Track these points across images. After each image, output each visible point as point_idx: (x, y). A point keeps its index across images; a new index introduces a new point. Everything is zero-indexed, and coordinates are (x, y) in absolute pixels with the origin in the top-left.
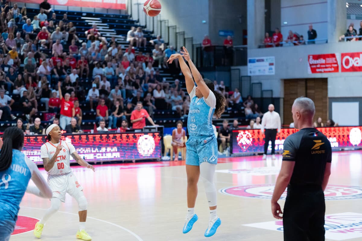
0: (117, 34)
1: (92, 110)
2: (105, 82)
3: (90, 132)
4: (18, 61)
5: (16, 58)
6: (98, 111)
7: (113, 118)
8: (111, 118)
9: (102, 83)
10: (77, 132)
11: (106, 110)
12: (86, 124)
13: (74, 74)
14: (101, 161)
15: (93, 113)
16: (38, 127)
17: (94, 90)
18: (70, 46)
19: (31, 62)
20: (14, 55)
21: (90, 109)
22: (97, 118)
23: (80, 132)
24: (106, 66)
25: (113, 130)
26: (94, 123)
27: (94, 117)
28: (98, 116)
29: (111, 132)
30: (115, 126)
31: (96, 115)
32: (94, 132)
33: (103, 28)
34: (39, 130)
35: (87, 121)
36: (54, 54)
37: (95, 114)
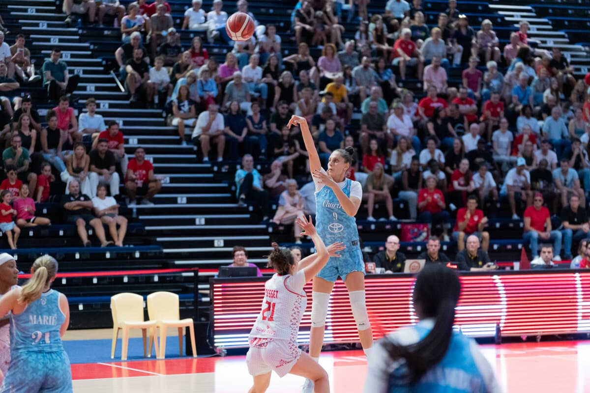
0: (569, 43)
1: (515, 217)
2: (545, 153)
3: (512, 268)
4: (347, 106)
5: (343, 101)
6: (528, 220)
7: (564, 235)
8: (559, 234)
9: (538, 155)
10: (481, 267)
11: (547, 216)
12: (502, 249)
13: (474, 136)
14: (539, 334)
15: (517, 222)
16: (392, 256)
17: (519, 172)
18: (465, 71)
19: (376, 108)
20: (339, 92)
21: (511, 215)
22: (525, 235)
23: (489, 266)
24: (549, 114)
25: (565, 263)
26: (520, 246)
27: (519, 233)
28: (528, 231)
29: (560, 266)
30: (568, 252)
31: (523, 229)
32: (521, 267)
33: (538, 29)
34: (395, 262)
35: (504, 241)
36: (428, 90)
37: (521, 225)
